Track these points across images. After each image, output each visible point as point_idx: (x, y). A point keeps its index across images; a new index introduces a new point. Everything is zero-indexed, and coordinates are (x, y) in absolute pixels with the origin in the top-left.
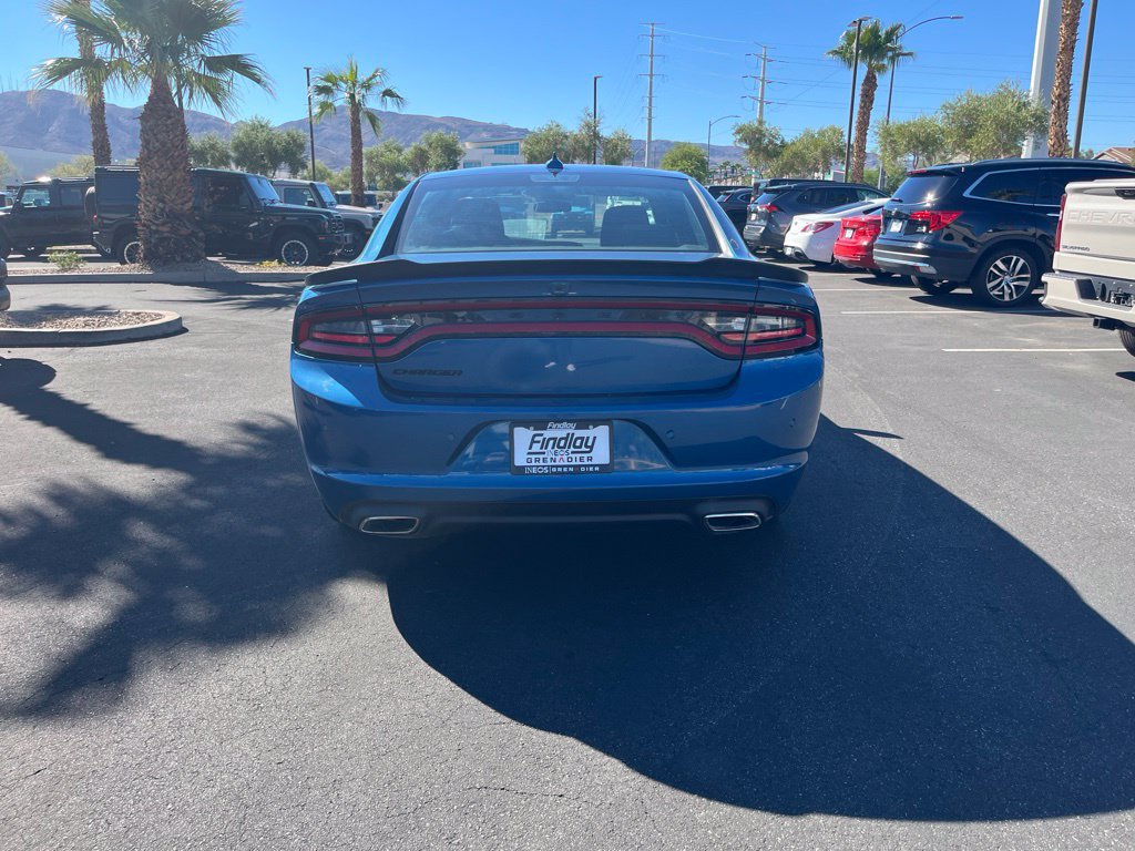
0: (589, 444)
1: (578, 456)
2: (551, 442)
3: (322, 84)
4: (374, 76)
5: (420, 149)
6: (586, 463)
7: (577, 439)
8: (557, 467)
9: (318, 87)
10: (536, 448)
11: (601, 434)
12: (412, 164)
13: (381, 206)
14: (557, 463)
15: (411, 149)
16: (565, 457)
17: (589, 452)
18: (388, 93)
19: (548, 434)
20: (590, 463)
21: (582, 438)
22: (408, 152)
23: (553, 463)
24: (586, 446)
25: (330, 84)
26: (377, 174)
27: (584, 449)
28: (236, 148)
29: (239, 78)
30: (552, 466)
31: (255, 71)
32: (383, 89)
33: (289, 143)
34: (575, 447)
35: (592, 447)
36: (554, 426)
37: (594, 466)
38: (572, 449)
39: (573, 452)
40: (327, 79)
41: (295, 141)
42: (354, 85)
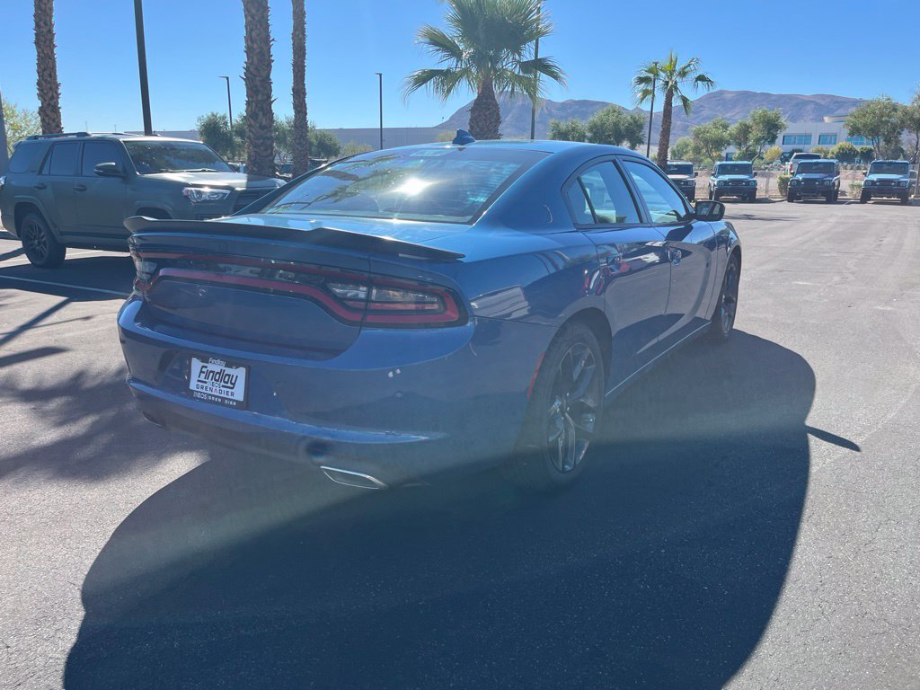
0: (233, 381)
1: (226, 389)
2: (211, 374)
3: (644, 75)
4: (689, 65)
5: (745, 125)
6: (230, 397)
7: (226, 375)
8: (212, 395)
9: (640, 78)
10: (202, 378)
11: (240, 373)
12: (735, 139)
13: (696, 174)
14: (213, 393)
15: (737, 125)
16: (218, 389)
17: (232, 388)
18: (701, 78)
19: (211, 367)
20: (232, 397)
21: (229, 375)
22: (733, 128)
23: (210, 393)
24: (231, 383)
25: (651, 75)
26: (703, 148)
27: (229, 385)
28: (591, 130)
29: (543, 76)
30: (210, 395)
31: (554, 69)
32: (696, 76)
33: (630, 124)
34: (225, 382)
35: (234, 384)
36: (213, 361)
37: (234, 401)
38: (222, 383)
39: (223, 386)
40: (650, 71)
41: (636, 122)
42: (672, 74)
